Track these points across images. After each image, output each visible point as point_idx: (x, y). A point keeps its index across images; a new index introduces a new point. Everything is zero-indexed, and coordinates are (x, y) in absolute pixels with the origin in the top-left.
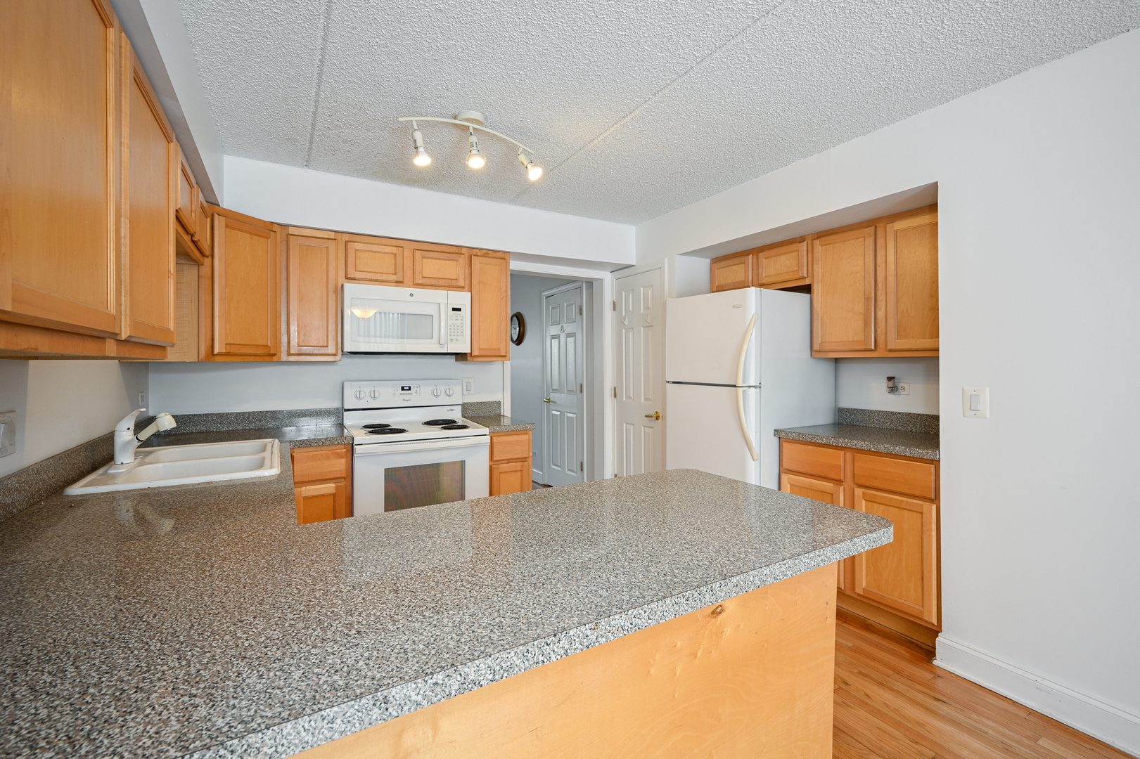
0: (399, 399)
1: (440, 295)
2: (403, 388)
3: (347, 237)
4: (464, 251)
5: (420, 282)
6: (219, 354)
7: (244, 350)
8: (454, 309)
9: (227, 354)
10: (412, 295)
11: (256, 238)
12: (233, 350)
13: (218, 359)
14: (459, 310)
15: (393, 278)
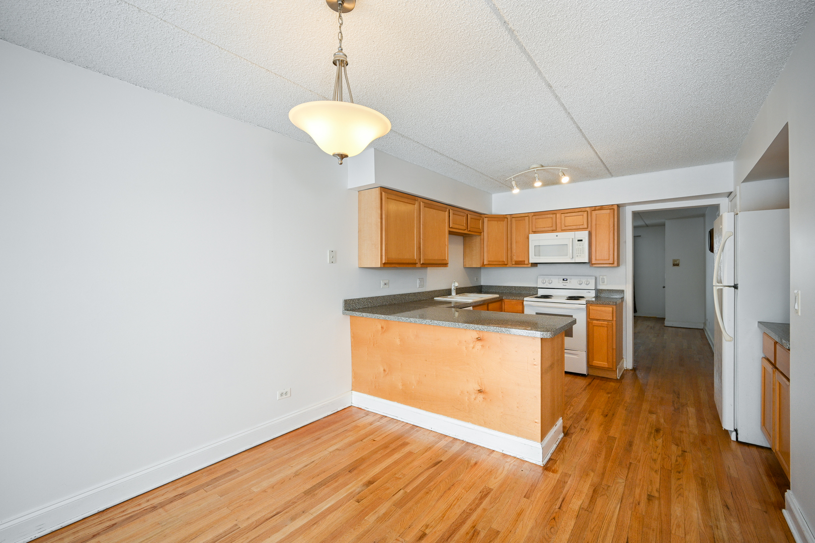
0: (561, 284)
1: (570, 235)
2: (563, 280)
3: (533, 214)
4: (587, 209)
5: (564, 229)
6: (486, 265)
7: (494, 263)
8: (578, 241)
9: (489, 264)
10: (557, 236)
11: (499, 222)
12: (491, 263)
13: (486, 266)
14: (582, 240)
15: (551, 229)
